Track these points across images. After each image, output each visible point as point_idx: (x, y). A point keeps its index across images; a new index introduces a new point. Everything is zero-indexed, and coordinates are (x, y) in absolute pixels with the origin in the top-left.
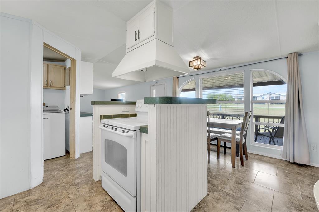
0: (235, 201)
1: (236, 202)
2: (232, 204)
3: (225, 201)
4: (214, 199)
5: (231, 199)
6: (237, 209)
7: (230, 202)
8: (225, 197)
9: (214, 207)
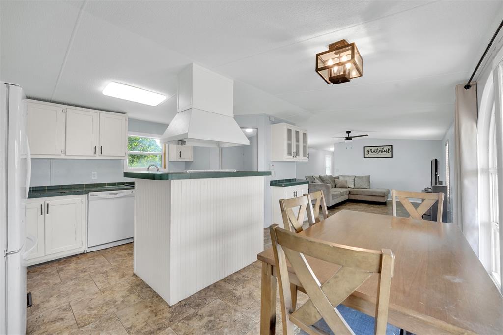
0: (143, 331)
1: (140, 332)
2: (141, 326)
3: (149, 321)
4: (160, 311)
5: (148, 329)
6: (130, 328)
7: (145, 325)
8: (156, 323)
9: (147, 307)
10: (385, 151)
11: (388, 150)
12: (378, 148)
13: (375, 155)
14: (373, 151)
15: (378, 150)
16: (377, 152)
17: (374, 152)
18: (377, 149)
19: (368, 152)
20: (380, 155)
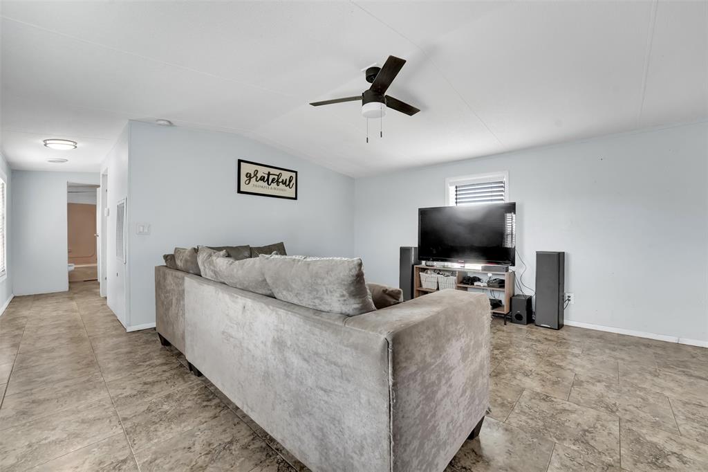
10: (284, 183)
11: (290, 181)
12: (272, 171)
13: (262, 187)
14: (259, 175)
15: (271, 177)
16: (268, 180)
17: (262, 179)
18: (269, 174)
19: (249, 176)
20: (273, 189)
